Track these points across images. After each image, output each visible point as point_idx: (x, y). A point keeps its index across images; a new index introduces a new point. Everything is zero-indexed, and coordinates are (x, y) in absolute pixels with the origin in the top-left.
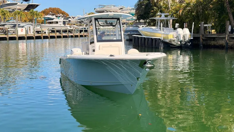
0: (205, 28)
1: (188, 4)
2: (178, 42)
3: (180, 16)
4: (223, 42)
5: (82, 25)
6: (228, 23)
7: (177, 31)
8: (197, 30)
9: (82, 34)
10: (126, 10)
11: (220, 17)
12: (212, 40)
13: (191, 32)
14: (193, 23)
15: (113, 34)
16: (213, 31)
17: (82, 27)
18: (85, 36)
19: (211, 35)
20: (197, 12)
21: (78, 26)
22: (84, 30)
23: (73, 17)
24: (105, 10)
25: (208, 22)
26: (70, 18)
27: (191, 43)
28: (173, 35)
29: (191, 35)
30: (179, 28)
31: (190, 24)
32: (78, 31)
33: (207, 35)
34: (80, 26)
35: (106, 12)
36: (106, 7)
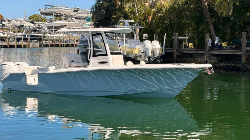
0: (181, 41)
1: (160, 10)
2: (146, 58)
3: (149, 23)
5: (22, 31)
6: (208, 35)
7: (144, 44)
8: (170, 44)
9: (20, 43)
10: (82, 13)
11: (198, 28)
12: (189, 56)
13: (162, 45)
14: (165, 34)
15: (64, 44)
16: (191, 44)
17: (21, 34)
18: (25, 46)
19: (188, 50)
20: (171, 21)
21: (14, 32)
22: (23, 37)
23: (9, 19)
24: (53, 12)
26: (4, 21)
27: (161, 60)
28: (139, 50)
29: (162, 49)
30: (147, 41)
31: (162, 35)
32: (15, 39)
33: (182, 50)
34: (19, 32)
35: (55, 14)
36: (55, 8)
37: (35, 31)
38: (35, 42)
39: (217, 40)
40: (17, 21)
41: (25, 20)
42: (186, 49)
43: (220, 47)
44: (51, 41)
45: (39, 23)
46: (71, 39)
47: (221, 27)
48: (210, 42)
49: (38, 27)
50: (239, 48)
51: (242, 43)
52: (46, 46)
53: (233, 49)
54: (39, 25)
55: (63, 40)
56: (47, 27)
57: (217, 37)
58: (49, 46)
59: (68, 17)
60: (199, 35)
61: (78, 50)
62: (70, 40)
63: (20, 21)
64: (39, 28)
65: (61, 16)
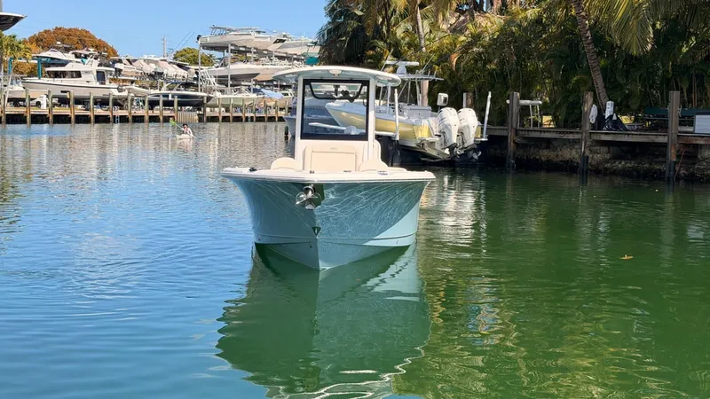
0: (525, 111)
1: (476, 38)
2: (445, 149)
3: (450, 70)
4: (574, 152)
5: (158, 86)
6: (589, 97)
7: (441, 116)
8: (500, 116)
9: (156, 112)
10: (295, 46)
11: (565, 80)
12: (544, 145)
13: (481, 119)
14: (490, 93)
15: (252, 115)
16: (546, 119)
17: (157, 91)
18: (166, 119)
19: (541, 131)
20: (502, 63)
21: (144, 88)
22: (161, 99)
23: (131, 58)
24: (229, 42)
25: (533, 94)
26: (120, 61)
27: (480, 153)
28: (430, 129)
29: (482, 129)
30: (449, 108)
31: (480, 97)
32: (144, 102)
33: (528, 131)
34: (152, 87)
35: (233, 48)
36: (233, 33)
37: (187, 85)
38: (189, 110)
39: (609, 110)
40: (148, 62)
41: (165, 60)
42: (538, 128)
43: (617, 124)
44: (223, 109)
45: (197, 67)
46: (268, 104)
47: (621, 80)
48: (594, 111)
49: (195, 76)
50: (662, 126)
51: (670, 116)
52: (213, 119)
53: (646, 130)
54: (197, 73)
55: (251, 106)
56: (215, 77)
57: (610, 102)
58: (220, 119)
59: (261, 54)
60: (568, 97)
61: (287, 129)
62: (267, 108)
63: (156, 62)
64: (196, 79)
65: (246, 52)
